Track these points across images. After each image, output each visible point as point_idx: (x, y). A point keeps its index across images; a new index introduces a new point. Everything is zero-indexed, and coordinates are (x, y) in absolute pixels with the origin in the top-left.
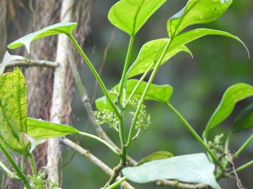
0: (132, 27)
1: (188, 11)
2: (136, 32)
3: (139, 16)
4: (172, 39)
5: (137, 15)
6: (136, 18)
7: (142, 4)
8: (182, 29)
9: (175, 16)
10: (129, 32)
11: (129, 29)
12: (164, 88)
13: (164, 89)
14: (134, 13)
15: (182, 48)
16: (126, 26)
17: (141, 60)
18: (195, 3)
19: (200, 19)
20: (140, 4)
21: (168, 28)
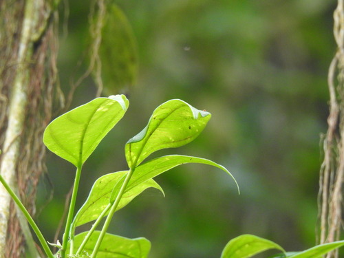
0: (78, 155)
1: (153, 131)
2: (83, 162)
3: (87, 139)
4: (133, 170)
5: (83, 138)
6: (82, 142)
7: (89, 122)
8: (146, 156)
9: (135, 138)
10: (74, 162)
11: (74, 157)
12: (138, 241)
13: (139, 244)
14: (78, 135)
15: (150, 183)
16: (70, 154)
17: (94, 200)
18: (162, 120)
19: (169, 142)
20: (86, 123)
21: (127, 155)
